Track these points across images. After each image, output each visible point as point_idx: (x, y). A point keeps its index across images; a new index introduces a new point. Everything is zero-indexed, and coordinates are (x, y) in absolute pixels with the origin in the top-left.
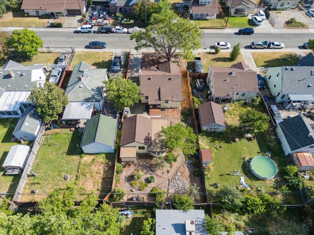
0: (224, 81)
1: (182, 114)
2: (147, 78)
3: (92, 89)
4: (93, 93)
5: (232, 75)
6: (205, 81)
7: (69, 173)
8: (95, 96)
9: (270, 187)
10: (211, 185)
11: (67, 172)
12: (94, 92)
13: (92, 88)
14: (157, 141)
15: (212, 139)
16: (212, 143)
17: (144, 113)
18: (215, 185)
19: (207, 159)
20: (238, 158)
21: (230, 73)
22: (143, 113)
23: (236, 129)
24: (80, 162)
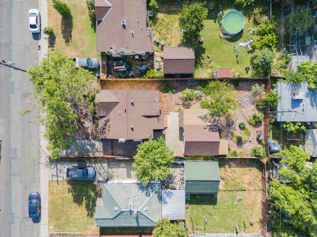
0: (133, 37)
2: (132, 131)
3: (146, 195)
4: (152, 194)
5: (126, 25)
7: (234, 198)
9: (249, 22)
10: (247, 73)
11: (235, 200)
12: (150, 192)
13: (144, 196)
14: (212, 120)
15: (199, 64)
16: (204, 65)
18: (247, 69)
19: (229, 73)
20: (221, 43)
21: (123, 27)
23: (186, 37)
24: (224, 191)
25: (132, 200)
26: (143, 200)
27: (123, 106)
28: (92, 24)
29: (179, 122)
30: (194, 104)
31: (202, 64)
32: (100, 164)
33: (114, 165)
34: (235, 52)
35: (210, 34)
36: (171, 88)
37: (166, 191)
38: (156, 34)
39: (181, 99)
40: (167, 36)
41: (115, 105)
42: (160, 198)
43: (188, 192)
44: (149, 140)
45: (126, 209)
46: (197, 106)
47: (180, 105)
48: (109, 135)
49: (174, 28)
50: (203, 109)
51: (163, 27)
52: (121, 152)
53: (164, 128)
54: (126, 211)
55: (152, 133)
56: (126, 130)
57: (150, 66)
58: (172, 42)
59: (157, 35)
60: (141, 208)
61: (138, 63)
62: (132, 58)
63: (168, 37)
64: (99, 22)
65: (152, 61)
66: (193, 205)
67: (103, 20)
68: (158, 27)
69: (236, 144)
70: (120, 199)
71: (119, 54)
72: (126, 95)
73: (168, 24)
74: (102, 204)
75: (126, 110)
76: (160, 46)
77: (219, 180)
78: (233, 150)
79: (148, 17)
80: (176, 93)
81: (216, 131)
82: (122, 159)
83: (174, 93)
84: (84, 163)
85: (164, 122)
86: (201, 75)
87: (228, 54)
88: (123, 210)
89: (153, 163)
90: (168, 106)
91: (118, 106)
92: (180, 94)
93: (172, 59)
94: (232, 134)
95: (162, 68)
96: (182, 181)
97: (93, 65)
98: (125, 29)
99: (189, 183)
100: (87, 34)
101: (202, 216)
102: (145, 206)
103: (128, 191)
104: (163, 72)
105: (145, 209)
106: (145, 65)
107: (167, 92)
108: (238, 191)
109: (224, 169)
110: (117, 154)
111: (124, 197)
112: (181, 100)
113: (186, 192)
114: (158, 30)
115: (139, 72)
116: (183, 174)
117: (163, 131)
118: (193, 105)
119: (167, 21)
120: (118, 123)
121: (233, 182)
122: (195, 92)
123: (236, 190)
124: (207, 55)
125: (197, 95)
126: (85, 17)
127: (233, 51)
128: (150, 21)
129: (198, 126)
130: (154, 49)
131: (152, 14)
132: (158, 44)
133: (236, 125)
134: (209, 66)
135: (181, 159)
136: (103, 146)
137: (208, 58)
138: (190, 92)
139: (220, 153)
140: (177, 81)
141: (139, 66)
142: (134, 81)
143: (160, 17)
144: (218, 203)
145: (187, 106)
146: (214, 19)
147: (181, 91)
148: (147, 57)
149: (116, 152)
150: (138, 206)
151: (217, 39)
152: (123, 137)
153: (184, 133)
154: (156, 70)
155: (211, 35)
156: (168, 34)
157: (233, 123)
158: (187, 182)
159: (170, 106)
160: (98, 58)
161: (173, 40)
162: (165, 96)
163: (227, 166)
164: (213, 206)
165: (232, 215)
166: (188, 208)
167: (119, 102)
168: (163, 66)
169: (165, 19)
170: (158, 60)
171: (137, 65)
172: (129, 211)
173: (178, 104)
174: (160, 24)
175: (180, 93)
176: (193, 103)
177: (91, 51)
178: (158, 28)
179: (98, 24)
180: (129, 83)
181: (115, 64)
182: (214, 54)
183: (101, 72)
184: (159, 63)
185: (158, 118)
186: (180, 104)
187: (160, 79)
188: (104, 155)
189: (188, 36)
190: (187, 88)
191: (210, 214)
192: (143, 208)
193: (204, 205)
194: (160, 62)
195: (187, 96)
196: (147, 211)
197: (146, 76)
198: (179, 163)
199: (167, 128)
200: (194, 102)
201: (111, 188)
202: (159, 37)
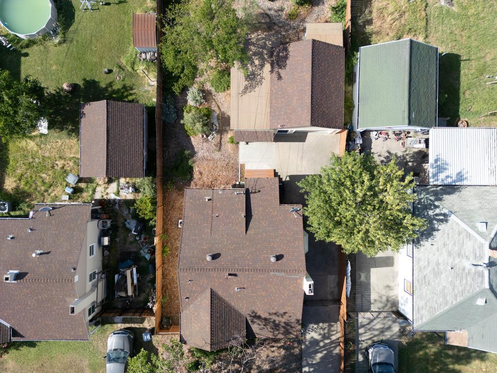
0: (49, 253)
1: (189, 172)
2: (284, 259)
3: (446, 222)
5: (16, 272)
6: (111, 288)
7: (444, 12)
8: (432, 198)
11: (448, 11)
14: (257, 62)
15: (125, 94)
16: (128, 83)
17: (288, 179)
19: (146, 19)
20: (77, 41)
21: (21, 279)
22: (290, 177)
23: (60, 122)
24: (427, 36)
25: (457, 260)
26: (460, 233)
27: (221, 280)
28: (27, 346)
29: (261, 141)
30: (219, 107)
31: (124, 87)
32: (361, 331)
33: (362, 298)
34: (98, 9)
35: (54, 67)
36: (182, 160)
37: (431, 175)
38: (52, 194)
39: (207, 136)
40: (58, 168)
41: (220, 299)
42: (451, 189)
43: (434, 121)
44: (306, 214)
45: (483, 276)
46: (223, 99)
47: (223, 140)
48: (291, 315)
49: (40, 151)
50: (231, 85)
51: (38, 178)
52: (332, 279)
53: (277, 179)
54: (489, 278)
55: (289, 207)
56: (283, 274)
57: (129, 209)
58: (72, 156)
59: (55, 192)
60: (480, 239)
61: (122, 237)
62: (109, 251)
63: (60, 166)
64: (15, 333)
65: (117, 205)
66: (460, 110)
67: (8, 325)
68: (36, 189)
69: (316, 9)
70: (456, 292)
71: (95, 286)
72: (193, 274)
73: (30, 166)
74: (465, 333)
75: (230, 275)
76: (82, 185)
77: (408, 43)
78: (330, 15)
79: (12, 213)
80: (193, 148)
81: (286, 49)
82: (349, 279)
83: (193, 153)
84: (357, 369)
85: (260, 177)
86: (150, 88)
87: (103, 26)
88: (487, 286)
89: (369, 207)
90: (223, 167)
91: (220, 293)
92: (196, 141)
93: (107, 158)
94: (292, 16)
95: (134, 180)
96: (402, 136)
97: (122, 348)
98: (26, 274)
99: (413, 116)
100: (52, 358)
101: (487, 90)
102: (474, 228)
103: (434, 269)
104: (142, 179)
105: (482, 227)
106: (126, 221)
107: (190, 170)
108: (427, 4)
109: (374, 35)
110: (336, 290)
111: (450, 279)
112: (209, 138)
113: (434, 124)
114: (43, 188)
115: (143, 236)
116: (387, 134)
117: (284, 180)
118: (222, 110)
119: (24, 167)
120: (263, 293)
121: (407, 14)
122: (191, 102)
123: (426, 7)
124: (106, 75)
125: (198, 98)
126: (10, 361)
127: (96, 14)
128: (21, 209)
129: (271, 95)
130: (89, 198)
131: (5, 204)
132: (77, 191)
133: (270, 6)
134: (130, 69)
135: (350, 139)
136: (317, 323)
137: (110, 71)
138: (190, 114)
139: (339, 41)
140: (164, 146)
141: (127, 234)
142: (164, 247)
143: (14, 185)
144: (455, 52)
145: (225, 121)
146: (20, 58)
147: (188, 136)
148: (105, 216)
149: (332, 292)
150: (476, 247)
151: (66, 51)
152: (299, 281)
153: (290, 130)
154: (138, 196)
155: (57, 64)
156: (53, 167)
157: (265, 15)
158: (412, 123)
159: (224, 164)
160: (108, 333)
161: (69, 155)
162: (201, 173)
163: (369, 29)
164: (462, 63)
165: (484, 18)
166: (467, 122)
167: (211, 290)
168: (128, 179)
169: (19, 172)
170: (115, 190)
171: (125, 240)
172: (489, 270)
173: (219, 145)
174: (28, 186)
175: (192, 139)
176: (216, 109)
177: (91, 349)
178: (39, 189)
179: (22, 336)
180: (169, 260)
181: (123, 294)
182: (101, 58)
183: (141, 326)
184: (122, 189)
185: (251, 193)
186: (219, 138)
187: (159, 187)
188: (338, 320)
189: (59, 118)
190: (182, 122)
191: (482, 71)
192: (481, 234)
193: (459, 83)
194: (118, 185)
195: (199, 122)
196: (487, 223)
197: (151, 219)
198: (361, 142)
199: (275, 170)
200: (214, 107)
201: (424, 312)
202: (60, 188)
